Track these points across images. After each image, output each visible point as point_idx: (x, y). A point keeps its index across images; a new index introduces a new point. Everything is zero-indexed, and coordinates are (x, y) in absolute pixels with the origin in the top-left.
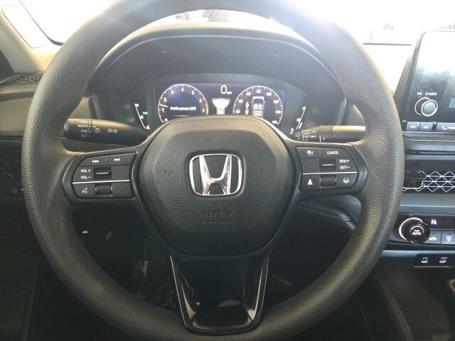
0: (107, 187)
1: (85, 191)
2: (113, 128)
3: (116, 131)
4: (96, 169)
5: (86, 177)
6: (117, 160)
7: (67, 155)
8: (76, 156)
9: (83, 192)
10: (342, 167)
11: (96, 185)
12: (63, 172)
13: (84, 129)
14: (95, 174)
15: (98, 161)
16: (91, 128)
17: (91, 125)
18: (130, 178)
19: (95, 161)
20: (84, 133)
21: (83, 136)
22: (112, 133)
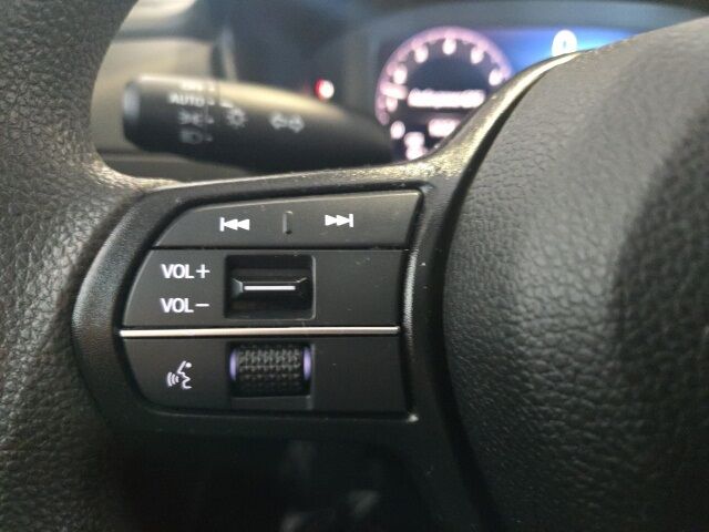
0: (284, 358)
1: (178, 377)
2: (287, 114)
3: (297, 124)
4: (239, 260)
5: (185, 306)
6: (340, 221)
7: (104, 189)
8: (142, 196)
9: (171, 380)
11: (235, 344)
12: (78, 276)
13: (191, 109)
14: (229, 287)
15: (245, 224)
16: (217, 112)
17: (217, 100)
18: (399, 321)
19: (234, 224)
20: (190, 126)
21: (186, 136)
22: (286, 131)
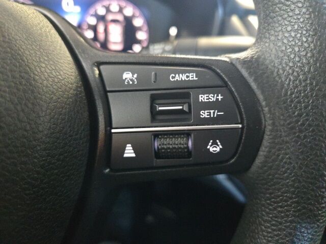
10: (204, 114)
